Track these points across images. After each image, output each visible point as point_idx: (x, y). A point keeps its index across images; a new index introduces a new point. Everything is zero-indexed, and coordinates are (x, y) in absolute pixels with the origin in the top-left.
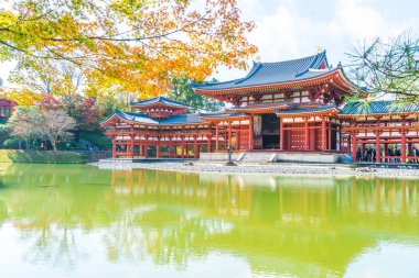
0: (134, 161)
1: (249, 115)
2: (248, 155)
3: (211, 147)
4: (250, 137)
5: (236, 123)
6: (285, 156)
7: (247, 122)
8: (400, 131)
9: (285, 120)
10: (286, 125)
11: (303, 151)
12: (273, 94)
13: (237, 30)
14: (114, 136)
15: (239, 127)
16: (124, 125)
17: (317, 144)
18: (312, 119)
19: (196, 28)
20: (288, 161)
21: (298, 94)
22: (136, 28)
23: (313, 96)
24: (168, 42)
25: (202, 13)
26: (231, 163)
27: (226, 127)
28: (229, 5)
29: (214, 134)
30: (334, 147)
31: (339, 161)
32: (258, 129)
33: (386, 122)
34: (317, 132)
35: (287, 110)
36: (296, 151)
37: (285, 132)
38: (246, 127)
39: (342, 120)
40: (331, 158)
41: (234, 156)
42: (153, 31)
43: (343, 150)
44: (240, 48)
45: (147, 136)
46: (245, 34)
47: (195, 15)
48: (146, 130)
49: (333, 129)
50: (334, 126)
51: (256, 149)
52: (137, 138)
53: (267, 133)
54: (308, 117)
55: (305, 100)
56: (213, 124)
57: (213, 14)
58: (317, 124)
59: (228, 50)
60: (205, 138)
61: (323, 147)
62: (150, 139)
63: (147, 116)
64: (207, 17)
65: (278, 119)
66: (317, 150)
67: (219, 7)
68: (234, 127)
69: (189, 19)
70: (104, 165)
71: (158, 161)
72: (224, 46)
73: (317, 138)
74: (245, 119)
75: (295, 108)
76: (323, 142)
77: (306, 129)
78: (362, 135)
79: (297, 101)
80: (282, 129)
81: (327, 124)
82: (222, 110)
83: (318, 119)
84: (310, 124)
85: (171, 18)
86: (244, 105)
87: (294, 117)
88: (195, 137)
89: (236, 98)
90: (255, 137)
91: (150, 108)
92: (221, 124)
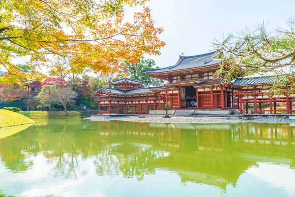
0: (111, 116)
1: (178, 87)
2: (178, 111)
3: (156, 107)
4: (178, 100)
5: (170, 92)
6: (199, 111)
7: (177, 92)
8: (268, 95)
9: (199, 90)
10: (200, 93)
11: (210, 108)
12: (192, 74)
13: (153, 33)
14: (99, 102)
15: (172, 95)
16: (105, 95)
17: (218, 104)
18: (215, 89)
19: (129, 32)
20: (202, 115)
21: (206, 74)
22: (94, 33)
24: (113, 41)
25: (132, 23)
26: (167, 116)
27: (164, 95)
28: (147, 18)
29: (157, 99)
30: (229, 105)
31: (232, 114)
32: (183, 95)
33: (259, 89)
34: (218, 96)
35: (200, 84)
36: (206, 108)
37: (199, 97)
38: (176, 94)
39: (233, 89)
40: (227, 112)
41: (169, 112)
42: (104, 35)
43: (235, 107)
44: (155, 43)
45: (118, 102)
46: (158, 35)
47: (128, 24)
48: (117, 97)
50: (229, 93)
51: (183, 107)
52: (112, 102)
53: (188, 98)
54: (213, 88)
55: (211, 78)
56: (156, 93)
57: (138, 24)
58: (218, 92)
59: (148, 45)
60: (152, 102)
61: (222, 105)
62: (120, 103)
63: (118, 89)
64: (135, 25)
65: (195, 89)
66: (219, 108)
67: (141, 20)
69: (125, 27)
70: (93, 118)
71: (125, 116)
72: (145, 42)
73: (218, 100)
74: (176, 90)
75: (204, 83)
76: (222, 102)
77: (212, 94)
78: (245, 98)
79: (206, 78)
80: (197, 95)
81: (224, 91)
82: (162, 84)
83: (219, 89)
84: (214, 92)
85: (114, 27)
86: (175, 81)
87: (204, 88)
88: (146, 101)
89: (170, 77)
90: (181, 100)
91: (120, 84)
92: (162, 93)
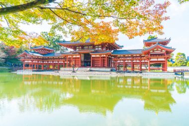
0: (33, 71)
1: (80, 54)
2: (80, 69)
3: (64, 65)
4: (80, 62)
5: (74, 56)
6: (93, 69)
7: (79, 56)
8: (131, 60)
9: (93, 56)
10: (93, 58)
11: (99, 67)
12: (88, 46)
14: (24, 61)
15: (75, 58)
16: (28, 56)
17: (104, 65)
18: (102, 56)
20: (94, 71)
21: (97, 47)
23: (102, 47)
27: (71, 58)
29: (66, 61)
30: (109, 66)
31: (112, 71)
32: (83, 59)
33: (126, 57)
34: (104, 60)
35: (94, 52)
36: (96, 67)
37: (93, 60)
38: (78, 58)
39: (112, 56)
40: (109, 69)
45: (38, 61)
48: (38, 59)
49: (109, 59)
51: (82, 66)
52: (34, 62)
53: (86, 60)
55: (100, 49)
56: (65, 57)
58: (104, 57)
60: (62, 62)
61: (106, 66)
62: (40, 62)
63: (38, 53)
65: (90, 55)
66: (104, 66)
68: (73, 58)
70: (19, 72)
71: (43, 71)
73: (104, 63)
74: (78, 55)
75: (96, 52)
76: (106, 64)
77: (100, 59)
78: (119, 61)
79: (97, 49)
80: (92, 59)
81: (107, 58)
83: (104, 56)
84: (101, 57)
86: (77, 50)
87: (96, 55)
88: (58, 61)
89: (74, 47)
90: (82, 62)
91: (39, 50)
92: (69, 57)
